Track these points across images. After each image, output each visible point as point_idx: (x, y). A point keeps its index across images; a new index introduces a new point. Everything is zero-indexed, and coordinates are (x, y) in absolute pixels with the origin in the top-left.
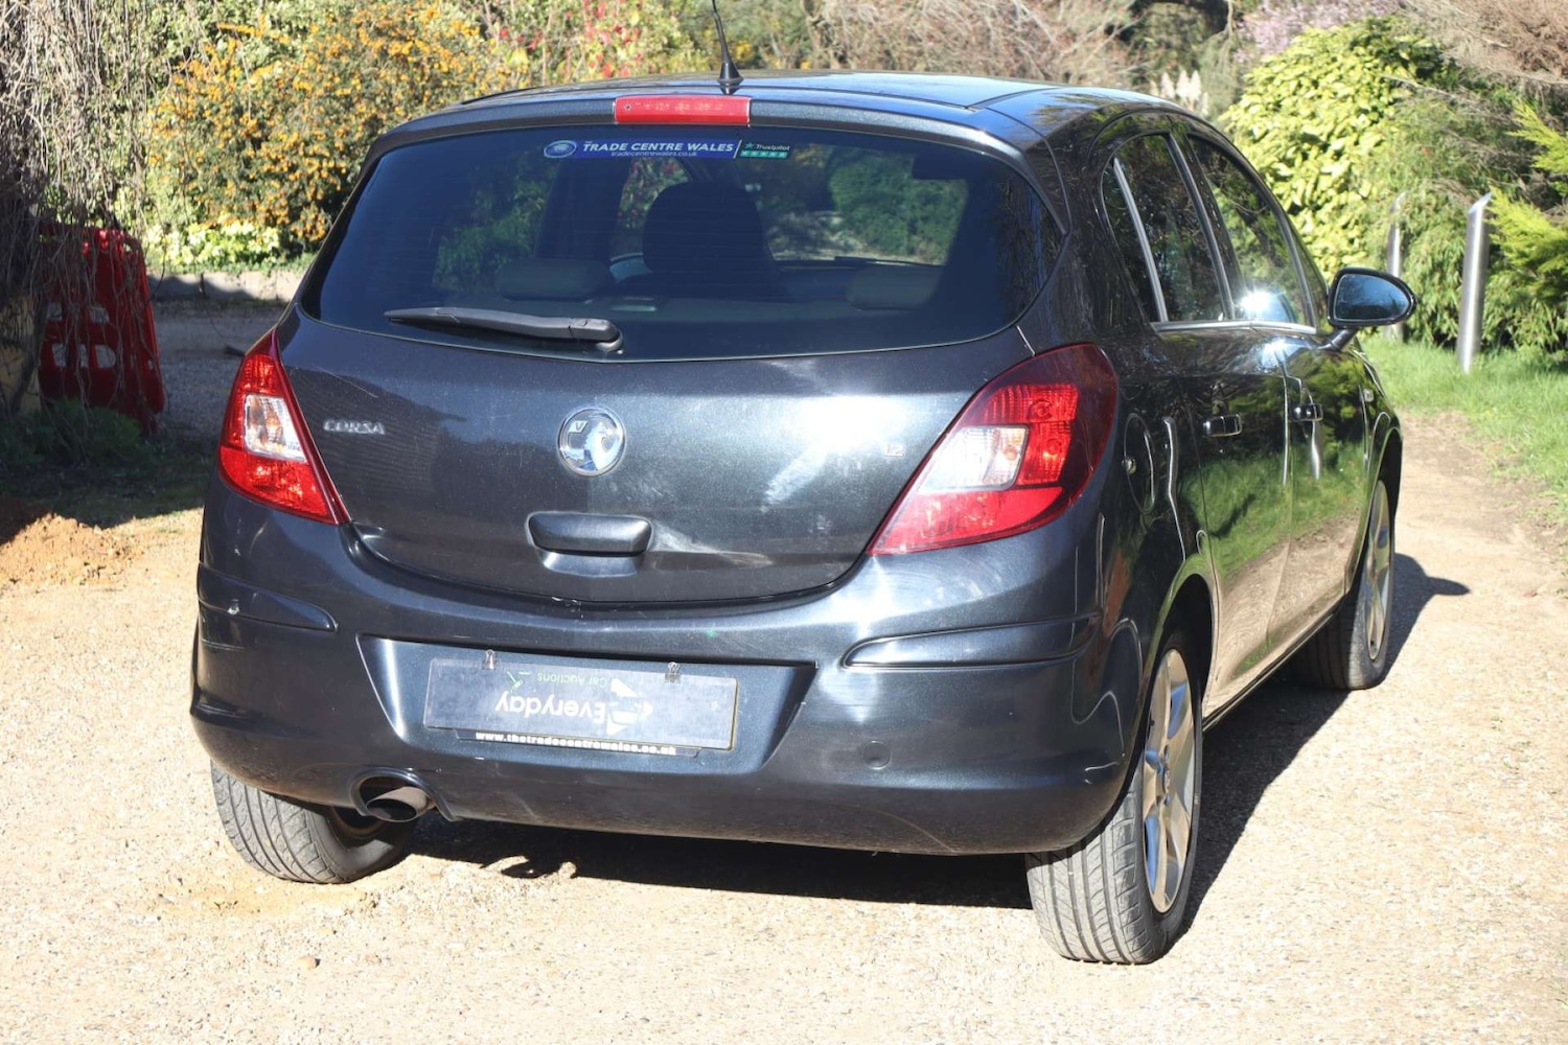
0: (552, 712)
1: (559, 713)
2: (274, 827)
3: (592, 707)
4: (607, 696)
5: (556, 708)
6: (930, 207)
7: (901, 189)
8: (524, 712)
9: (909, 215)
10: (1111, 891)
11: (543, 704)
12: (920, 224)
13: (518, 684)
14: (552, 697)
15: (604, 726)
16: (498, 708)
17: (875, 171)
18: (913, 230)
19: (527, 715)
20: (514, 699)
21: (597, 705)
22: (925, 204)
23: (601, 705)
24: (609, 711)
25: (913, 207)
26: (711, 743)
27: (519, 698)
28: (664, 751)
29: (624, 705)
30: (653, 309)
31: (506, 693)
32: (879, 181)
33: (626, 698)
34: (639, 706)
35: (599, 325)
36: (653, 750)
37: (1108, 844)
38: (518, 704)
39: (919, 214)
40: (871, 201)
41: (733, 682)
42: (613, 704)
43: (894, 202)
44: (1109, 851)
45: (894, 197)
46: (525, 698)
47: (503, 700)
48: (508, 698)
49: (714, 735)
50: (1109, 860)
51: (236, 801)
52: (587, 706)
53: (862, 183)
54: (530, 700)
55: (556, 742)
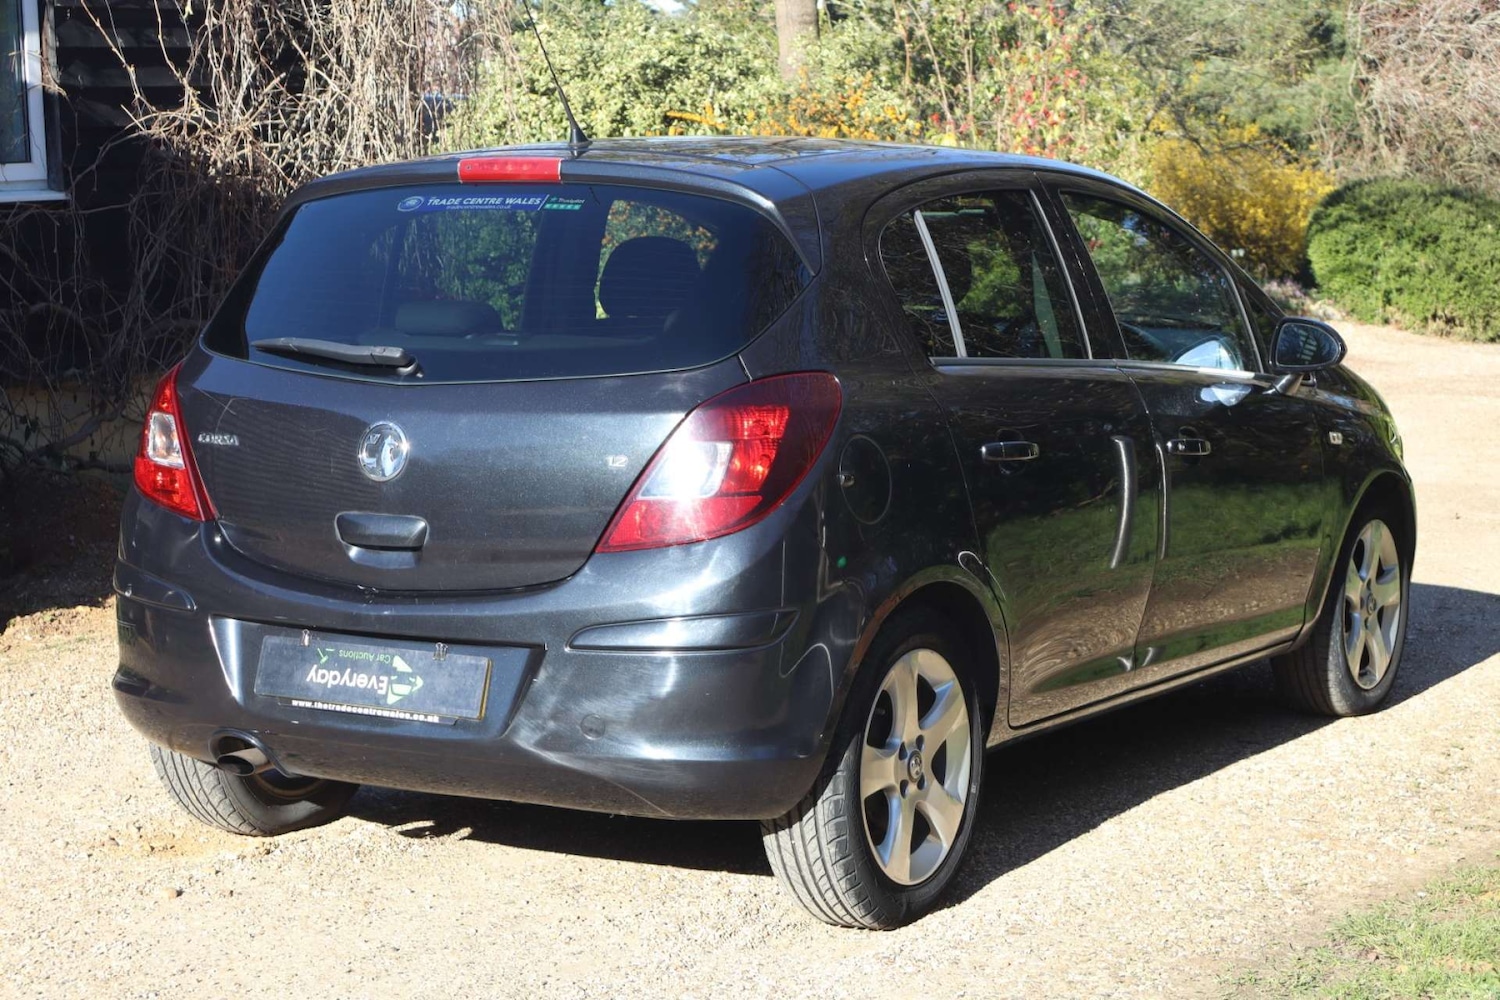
0: (348, 684)
1: (353, 684)
2: (194, 782)
3: (379, 681)
4: (388, 670)
5: (351, 680)
6: (1405, 278)
7: (1376, 258)
8: (327, 683)
9: (1384, 286)
10: (827, 859)
11: (342, 675)
12: (1394, 296)
13: (324, 659)
14: (349, 670)
15: (385, 696)
16: (308, 679)
17: (1351, 238)
18: (1388, 302)
19: (329, 686)
20: (321, 672)
21: (382, 678)
22: (1400, 276)
23: (384, 678)
24: (390, 683)
25: (1387, 278)
26: (465, 713)
27: (324, 671)
28: (430, 719)
29: (402, 678)
30: (516, 343)
31: (315, 666)
32: (1355, 249)
33: (404, 673)
34: (413, 680)
35: (396, 353)
36: (422, 718)
37: (820, 817)
38: (323, 676)
39: (1393, 285)
40: (1347, 270)
41: (484, 661)
42: (393, 678)
43: (1370, 272)
44: (821, 823)
45: (1369, 267)
46: (329, 671)
47: (312, 673)
48: (317, 672)
49: (468, 706)
50: (822, 830)
51: (165, 760)
52: (374, 678)
53: (1338, 252)
54: (333, 673)
55: (349, 709)
